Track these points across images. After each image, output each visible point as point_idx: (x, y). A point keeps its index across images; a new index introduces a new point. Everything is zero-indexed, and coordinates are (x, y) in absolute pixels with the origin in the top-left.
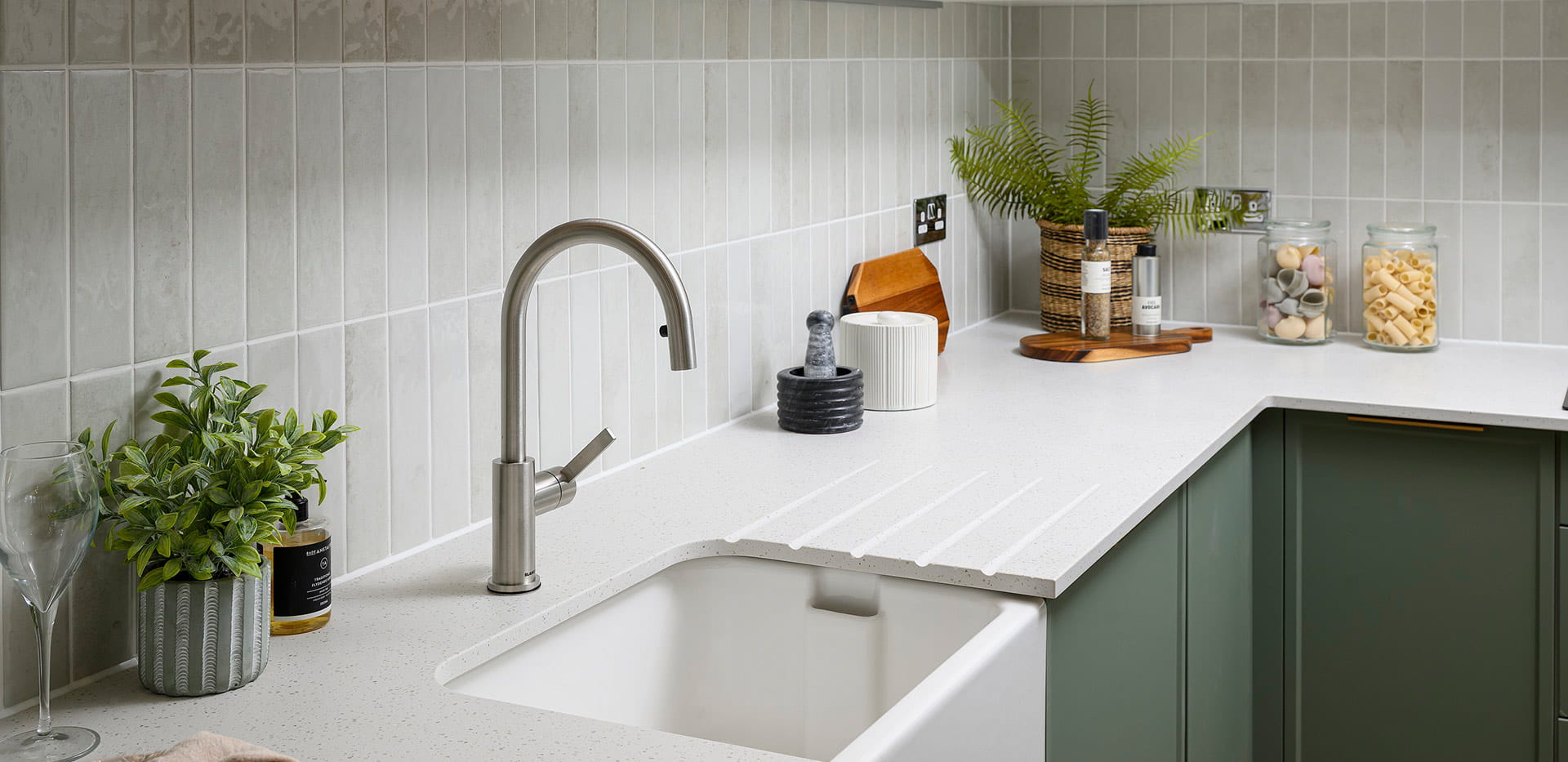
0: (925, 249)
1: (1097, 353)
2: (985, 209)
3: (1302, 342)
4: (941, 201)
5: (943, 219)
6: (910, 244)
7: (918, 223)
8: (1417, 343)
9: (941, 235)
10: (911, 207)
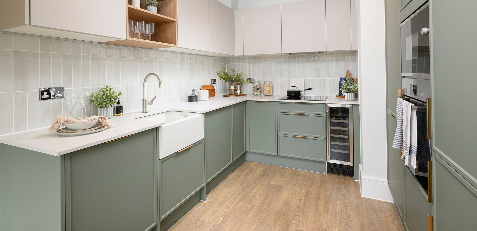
0: (213, 85)
1: (231, 96)
2: (222, 81)
3: (257, 95)
4: (215, 80)
5: (216, 81)
6: (211, 84)
7: (212, 82)
8: (269, 95)
9: (216, 83)
10: (211, 80)
